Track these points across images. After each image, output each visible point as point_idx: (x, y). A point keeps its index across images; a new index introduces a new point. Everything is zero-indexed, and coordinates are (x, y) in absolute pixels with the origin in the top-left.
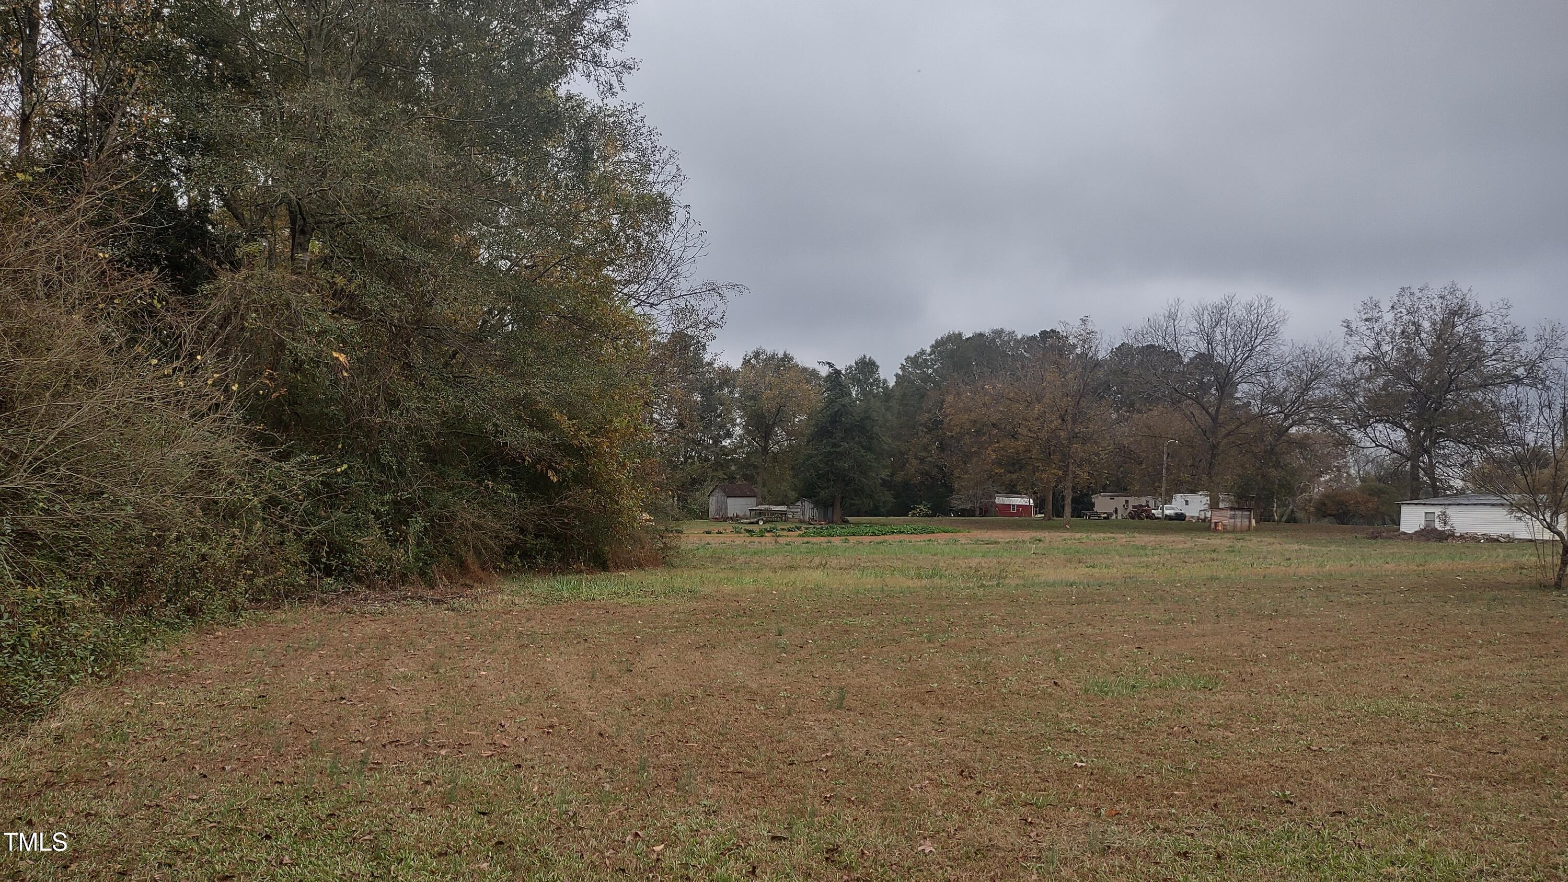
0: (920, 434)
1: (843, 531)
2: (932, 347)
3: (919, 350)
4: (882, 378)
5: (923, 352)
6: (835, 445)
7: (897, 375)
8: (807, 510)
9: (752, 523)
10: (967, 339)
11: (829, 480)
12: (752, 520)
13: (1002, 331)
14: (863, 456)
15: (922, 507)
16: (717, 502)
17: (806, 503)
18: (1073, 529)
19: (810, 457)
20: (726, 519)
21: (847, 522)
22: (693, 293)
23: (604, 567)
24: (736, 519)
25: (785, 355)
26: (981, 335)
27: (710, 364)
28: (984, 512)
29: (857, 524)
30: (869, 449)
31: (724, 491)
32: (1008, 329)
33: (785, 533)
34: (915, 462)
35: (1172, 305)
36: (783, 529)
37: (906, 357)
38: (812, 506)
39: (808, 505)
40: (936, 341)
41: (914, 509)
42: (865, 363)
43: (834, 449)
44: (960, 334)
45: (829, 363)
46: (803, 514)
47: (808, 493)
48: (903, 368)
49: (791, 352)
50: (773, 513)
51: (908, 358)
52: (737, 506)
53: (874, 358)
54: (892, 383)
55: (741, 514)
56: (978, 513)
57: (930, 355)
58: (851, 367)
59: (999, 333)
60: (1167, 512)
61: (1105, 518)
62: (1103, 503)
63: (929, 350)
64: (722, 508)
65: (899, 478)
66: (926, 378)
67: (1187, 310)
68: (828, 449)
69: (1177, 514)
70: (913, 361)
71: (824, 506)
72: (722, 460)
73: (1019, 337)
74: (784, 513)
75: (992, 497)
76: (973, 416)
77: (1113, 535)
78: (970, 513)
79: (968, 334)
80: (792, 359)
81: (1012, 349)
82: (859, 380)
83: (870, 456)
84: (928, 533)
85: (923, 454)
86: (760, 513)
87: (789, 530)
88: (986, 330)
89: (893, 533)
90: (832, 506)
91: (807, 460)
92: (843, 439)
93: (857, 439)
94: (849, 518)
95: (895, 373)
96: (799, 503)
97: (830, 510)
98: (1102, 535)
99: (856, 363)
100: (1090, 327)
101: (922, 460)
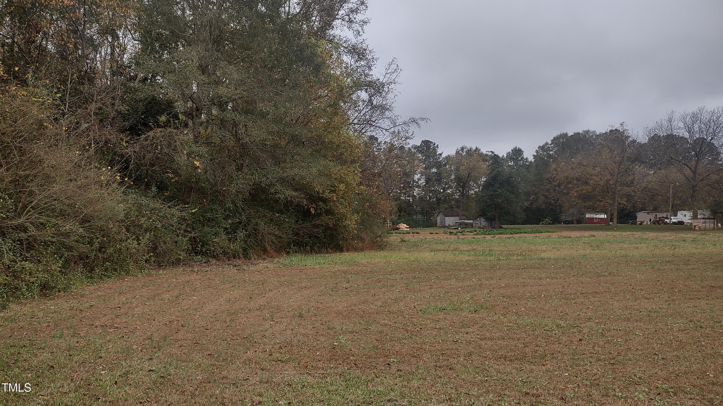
0: (545, 184)
1: (498, 232)
2: (552, 141)
3: (545, 143)
4: (525, 157)
5: (547, 144)
6: (494, 191)
7: (534, 156)
8: (482, 222)
9: (456, 229)
10: (571, 136)
11: (492, 208)
12: (455, 227)
13: (589, 131)
14: (509, 196)
15: (547, 220)
16: (441, 219)
17: (482, 219)
18: (618, 229)
19: (483, 197)
20: (444, 227)
21: (502, 228)
22: (405, 123)
23: (341, 250)
24: (449, 227)
25: (477, 148)
26: (578, 134)
27: (441, 154)
28: (579, 222)
29: (506, 229)
30: (512, 192)
31: (444, 214)
32: (592, 129)
33: (468, 233)
34: (543, 198)
35: (669, 114)
36: (468, 232)
37: (538, 146)
38: (484, 220)
39: (482, 220)
40: (554, 138)
41: (543, 221)
42: (516, 150)
43: (494, 193)
44: (566, 134)
45: (491, 152)
46: (481, 224)
47: (483, 214)
48: (537, 152)
49: (479, 147)
50: (466, 224)
51: (539, 146)
52: (450, 221)
53: (521, 148)
54: (531, 159)
55: (451, 224)
56: (575, 223)
57: (551, 145)
58: (509, 153)
59: (587, 132)
60: (674, 220)
61: (640, 224)
62: (642, 217)
63: (550, 142)
64: (443, 221)
65: (534, 206)
66: (550, 156)
67: (677, 116)
68: (491, 193)
69: (679, 221)
70: (542, 148)
71: (490, 220)
72: (447, 199)
73: (598, 133)
74: (472, 224)
75: (583, 214)
76: (566, 174)
77: (632, 233)
78: (572, 222)
79: (570, 134)
80: (480, 150)
81: (594, 139)
82: (514, 159)
83: (512, 196)
84: (539, 233)
85: (547, 194)
86: (460, 224)
87: (471, 232)
88: (580, 131)
89: (521, 233)
90: (494, 220)
91: (481, 198)
92: (499, 188)
93: (506, 187)
94: (503, 226)
95: (533, 154)
96: (478, 219)
97: (493, 222)
98: (629, 233)
99: (512, 151)
100: (625, 127)
101: (546, 197)
